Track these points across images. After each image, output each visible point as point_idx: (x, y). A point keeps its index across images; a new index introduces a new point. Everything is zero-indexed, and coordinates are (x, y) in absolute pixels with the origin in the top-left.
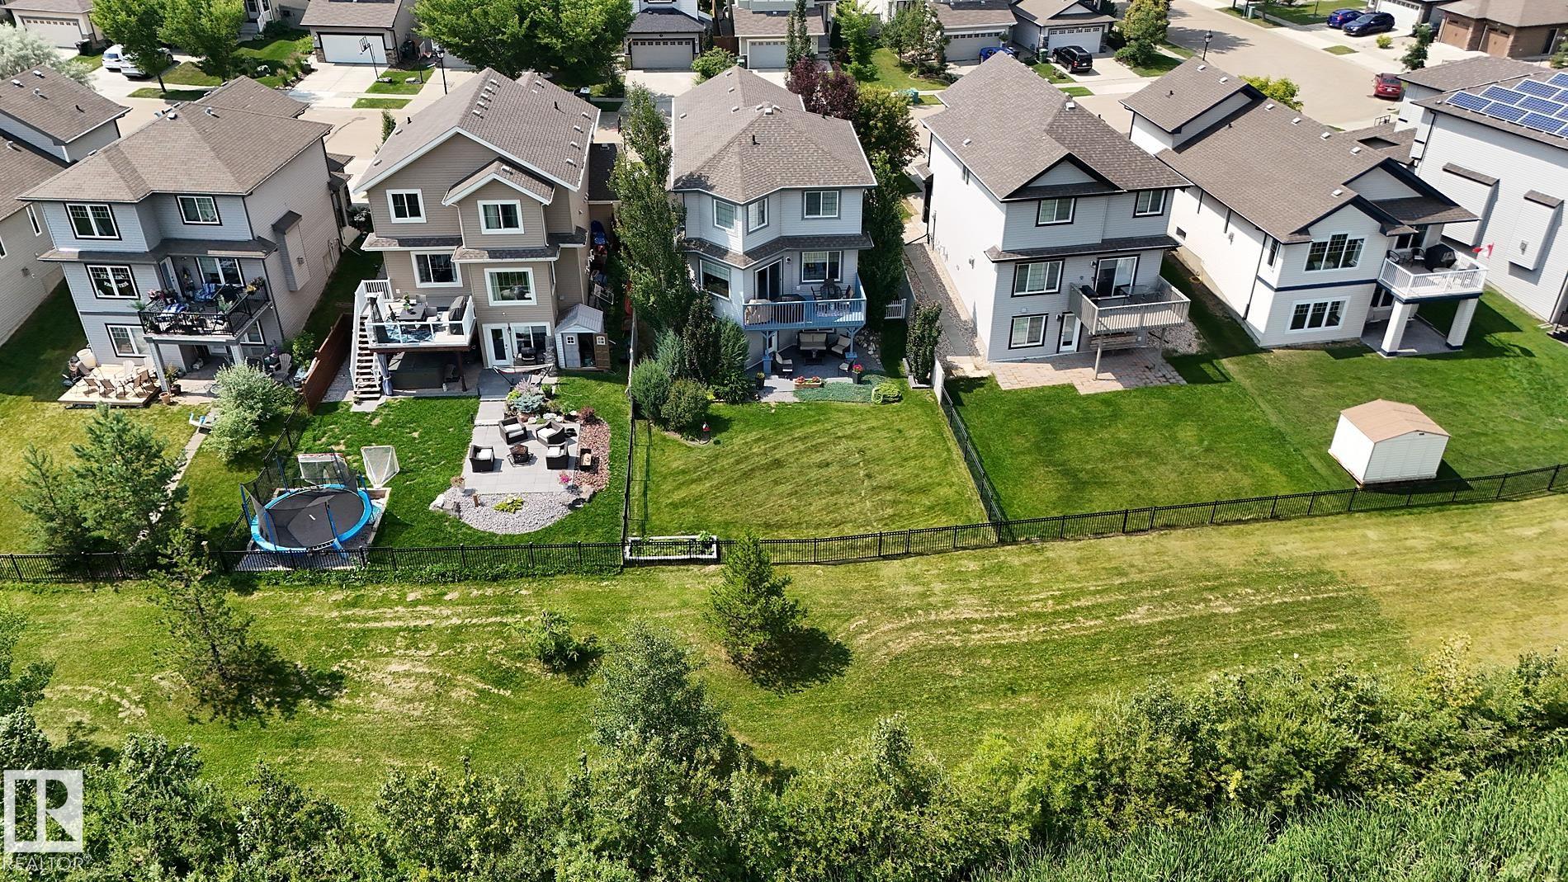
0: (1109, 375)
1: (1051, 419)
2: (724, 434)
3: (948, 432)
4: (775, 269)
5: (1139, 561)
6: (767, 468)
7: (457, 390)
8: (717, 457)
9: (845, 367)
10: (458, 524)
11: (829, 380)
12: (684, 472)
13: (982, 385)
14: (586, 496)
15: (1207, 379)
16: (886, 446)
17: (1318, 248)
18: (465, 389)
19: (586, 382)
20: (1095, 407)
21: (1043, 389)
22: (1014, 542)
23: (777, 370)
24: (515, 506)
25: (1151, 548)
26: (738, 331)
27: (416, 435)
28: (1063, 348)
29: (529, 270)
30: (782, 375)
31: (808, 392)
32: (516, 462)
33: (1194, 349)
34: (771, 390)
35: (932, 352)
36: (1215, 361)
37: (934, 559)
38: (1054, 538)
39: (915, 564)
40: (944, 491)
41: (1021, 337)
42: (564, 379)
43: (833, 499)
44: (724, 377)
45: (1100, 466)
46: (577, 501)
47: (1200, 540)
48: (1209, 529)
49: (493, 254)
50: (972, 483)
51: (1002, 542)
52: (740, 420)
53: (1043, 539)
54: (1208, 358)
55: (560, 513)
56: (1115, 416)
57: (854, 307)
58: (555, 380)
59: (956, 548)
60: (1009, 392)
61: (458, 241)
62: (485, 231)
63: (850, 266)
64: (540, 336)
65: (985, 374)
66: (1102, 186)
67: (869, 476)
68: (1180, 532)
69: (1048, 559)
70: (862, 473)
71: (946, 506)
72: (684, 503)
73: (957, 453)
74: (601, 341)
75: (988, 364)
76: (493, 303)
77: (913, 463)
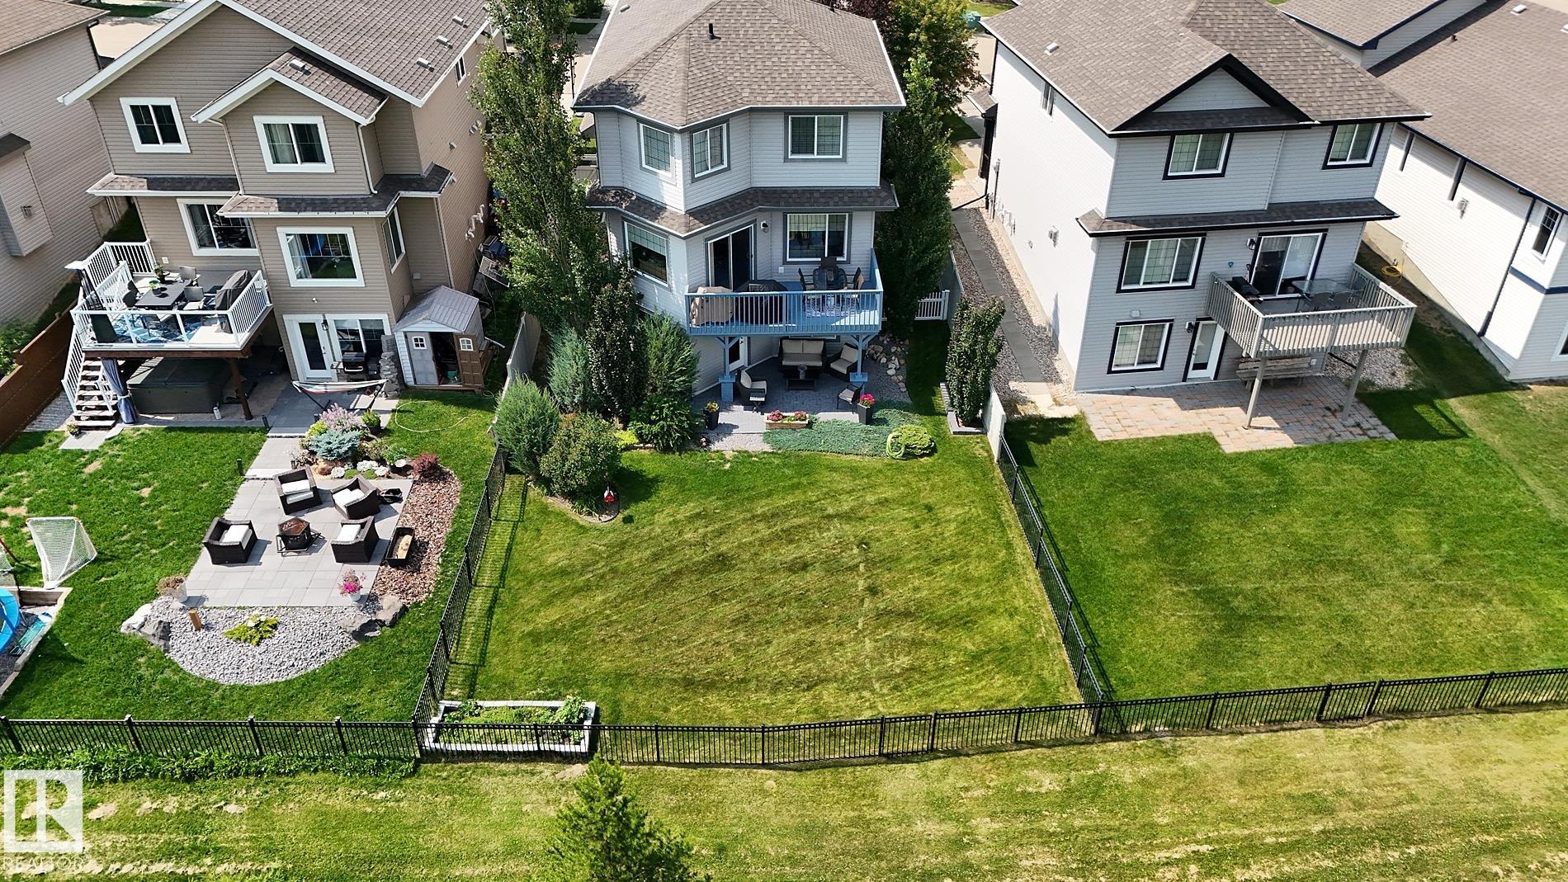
0: (1267, 421)
1: (1178, 496)
2: (643, 505)
3: (1009, 513)
4: (742, 240)
5: (1353, 785)
6: (704, 569)
7: (237, 417)
8: (623, 545)
9: (848, 396)
10: (162, 662)
11: (823, 416)
12: (563, 573)
13: (1065, 432)
14: (386, 616)
15: (1427, 433)
16: (903, 534)
18: (249, 416)
19: (442, 408)
20: (1251, 476)
21: (1162, 441)
22: (1124, 735)
23: (741, 396)
24: (263, 631)
25: (1374, 757)
26: (681, 336)
27: (146, 492)
28: (1192, 374)
29: (348, 231)
30: (749, 406)
31: (785, 437)
32: (289, 548)
33: (1401, 381)
34: (728, 429)
35: (986, 378)
36: (1437, 402)
37: (978, 763)
38: (1195, 729)
39: (944, 774)
40: (1001, 625)
41: (1128, 355)
42: (408, 404)
43: (806, 634)
44: (652, 409)
45: (1268, 585)
46: (370, 625)
47: (1462, 743)
48: (1475, 719)
49: (286, 204)
50: (1048, 612)
51: (1101, 734)
52: (671, 481)
53: (1175, 729)
54: (1429, 396)
55: (338, 645)
56: (1286, 492)
57: (862, 304)
58: (394, 404)
59: (1019, 744)
60: (1108, 444)
61: (231, 184)
62: (271, 167)
63: (861, 237)
64: (374, 335)
65: (1068, 412)
67: (873, 591)
68: (1422, 723)
69: (1185, 773)
70: (861, 584)
71: (1004, 656)
72: (554, 633)
73: (1023, 552)
74: (465, 346)
75: (1073, 396)
76: (295, 283)
77: (948, 568)
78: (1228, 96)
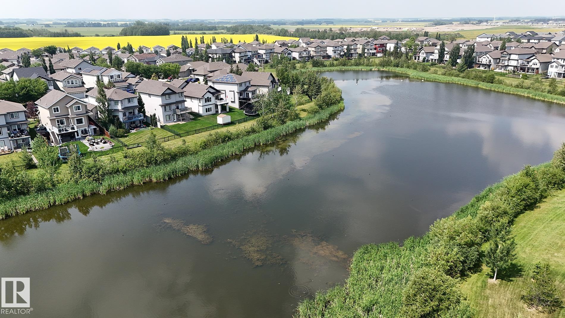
0: (183, 122)
1: (178, 127)
2: (128, 137)
3: (165, 130)
4: (125, 112)
5: (200, 135)
6: (140, 138)
8: (130, 139)
10: (95, 151)
11: (140, 129)
12: (126, 141)
13: (165, 126)
14: (113, 145)
15: (197, 120)
16: (156, 133)
17: (206, 99)
19: (97, 136)
20: (183, 125)
21: (175, 125)
22: (182, 137)
24: (102, 148)
26: (123, 122)
28: (174, 120)
29: (83, 118)
31: (138, 131)
32: (97, 144)
33: (193, 117)
34: (132, 131)
35: (156, 121)
37: (173, 140)
38: (187, 136)
39: (170, 141)
41: (168, 118)
45: (189, 129)
49: (77, 115)
50: (172, 134)
52: (130, 135)
55: (111, 147)
56: (187, 125)
60: (170, 125)
62: (75, 111)
63: (136, 111)
64: (85, 130)
66: (174, 93)
68: (203, 132)
72: (130, 143)
73: (167, 132)
74: (97, 129)
75: (165, 123)
76: (76, 125)
77: (162, 134)
78: (169, 91)
